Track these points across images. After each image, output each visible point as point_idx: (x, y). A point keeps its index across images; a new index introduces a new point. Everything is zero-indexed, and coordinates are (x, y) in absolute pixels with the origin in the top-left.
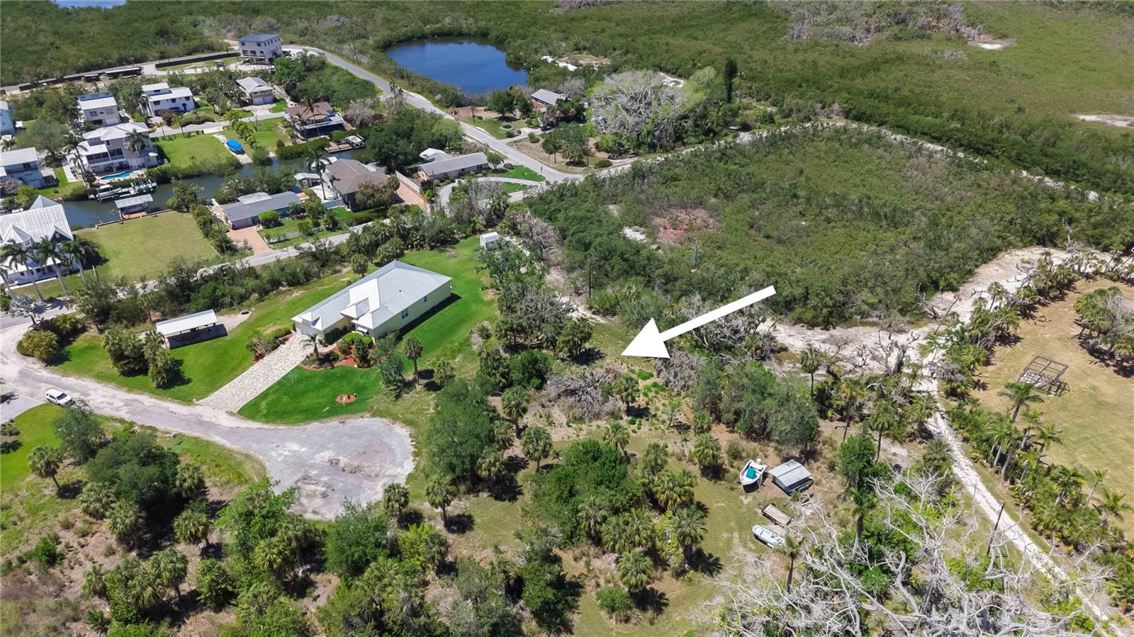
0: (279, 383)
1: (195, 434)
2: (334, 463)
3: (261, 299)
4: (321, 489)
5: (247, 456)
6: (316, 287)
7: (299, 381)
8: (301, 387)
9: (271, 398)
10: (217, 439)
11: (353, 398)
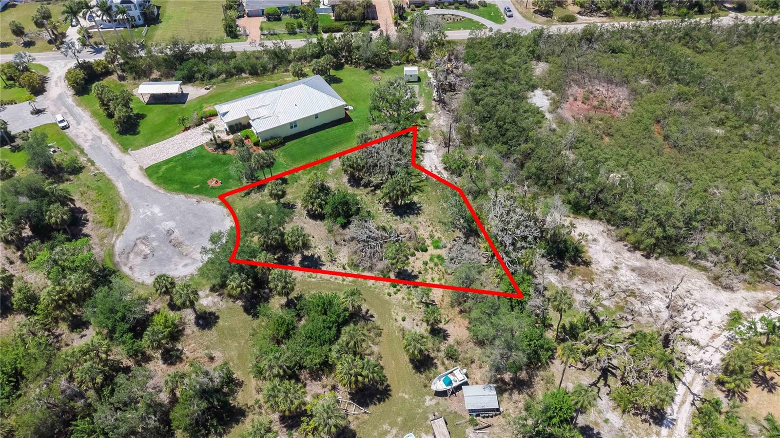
0: (183, 155)
1: (111, 177)
2: (169, 232)
3: (224, 81)
4: (147, 251)
5: (126, 206)
6: (266, 80)
7: (195, 157)
8: (194, 162)
9: (170, 165)
10: (120, 186)
11: (219, 184)
